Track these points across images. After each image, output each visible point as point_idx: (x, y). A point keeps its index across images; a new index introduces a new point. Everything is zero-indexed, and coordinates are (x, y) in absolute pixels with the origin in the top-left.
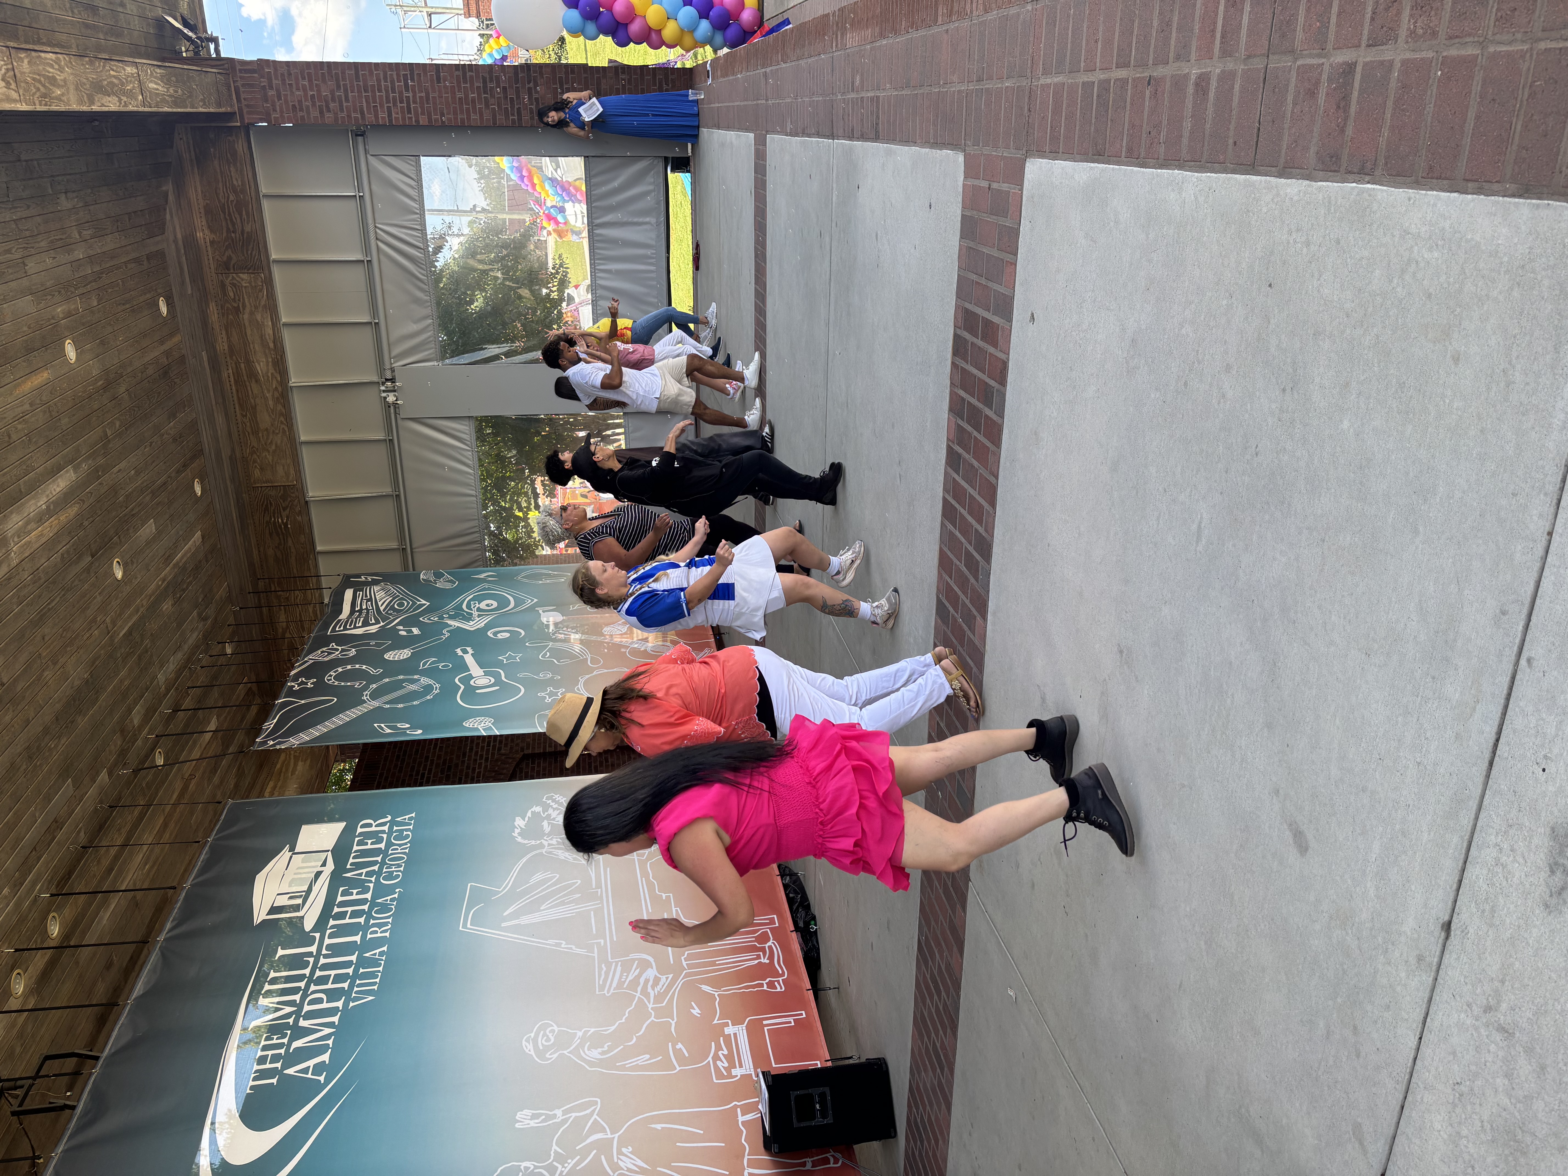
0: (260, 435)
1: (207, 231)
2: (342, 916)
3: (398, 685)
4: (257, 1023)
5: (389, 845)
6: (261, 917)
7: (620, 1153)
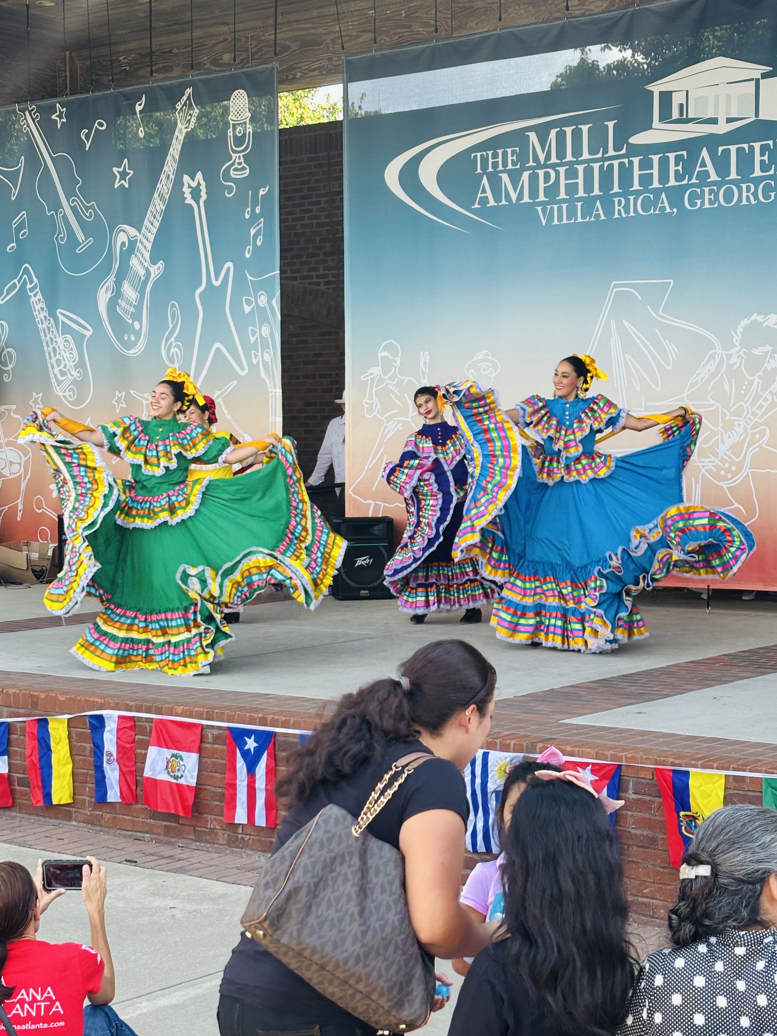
2: (646, 166)
4: (533, 136)
5: (757, 181)
6: (656, 88)
7: (399, 422)
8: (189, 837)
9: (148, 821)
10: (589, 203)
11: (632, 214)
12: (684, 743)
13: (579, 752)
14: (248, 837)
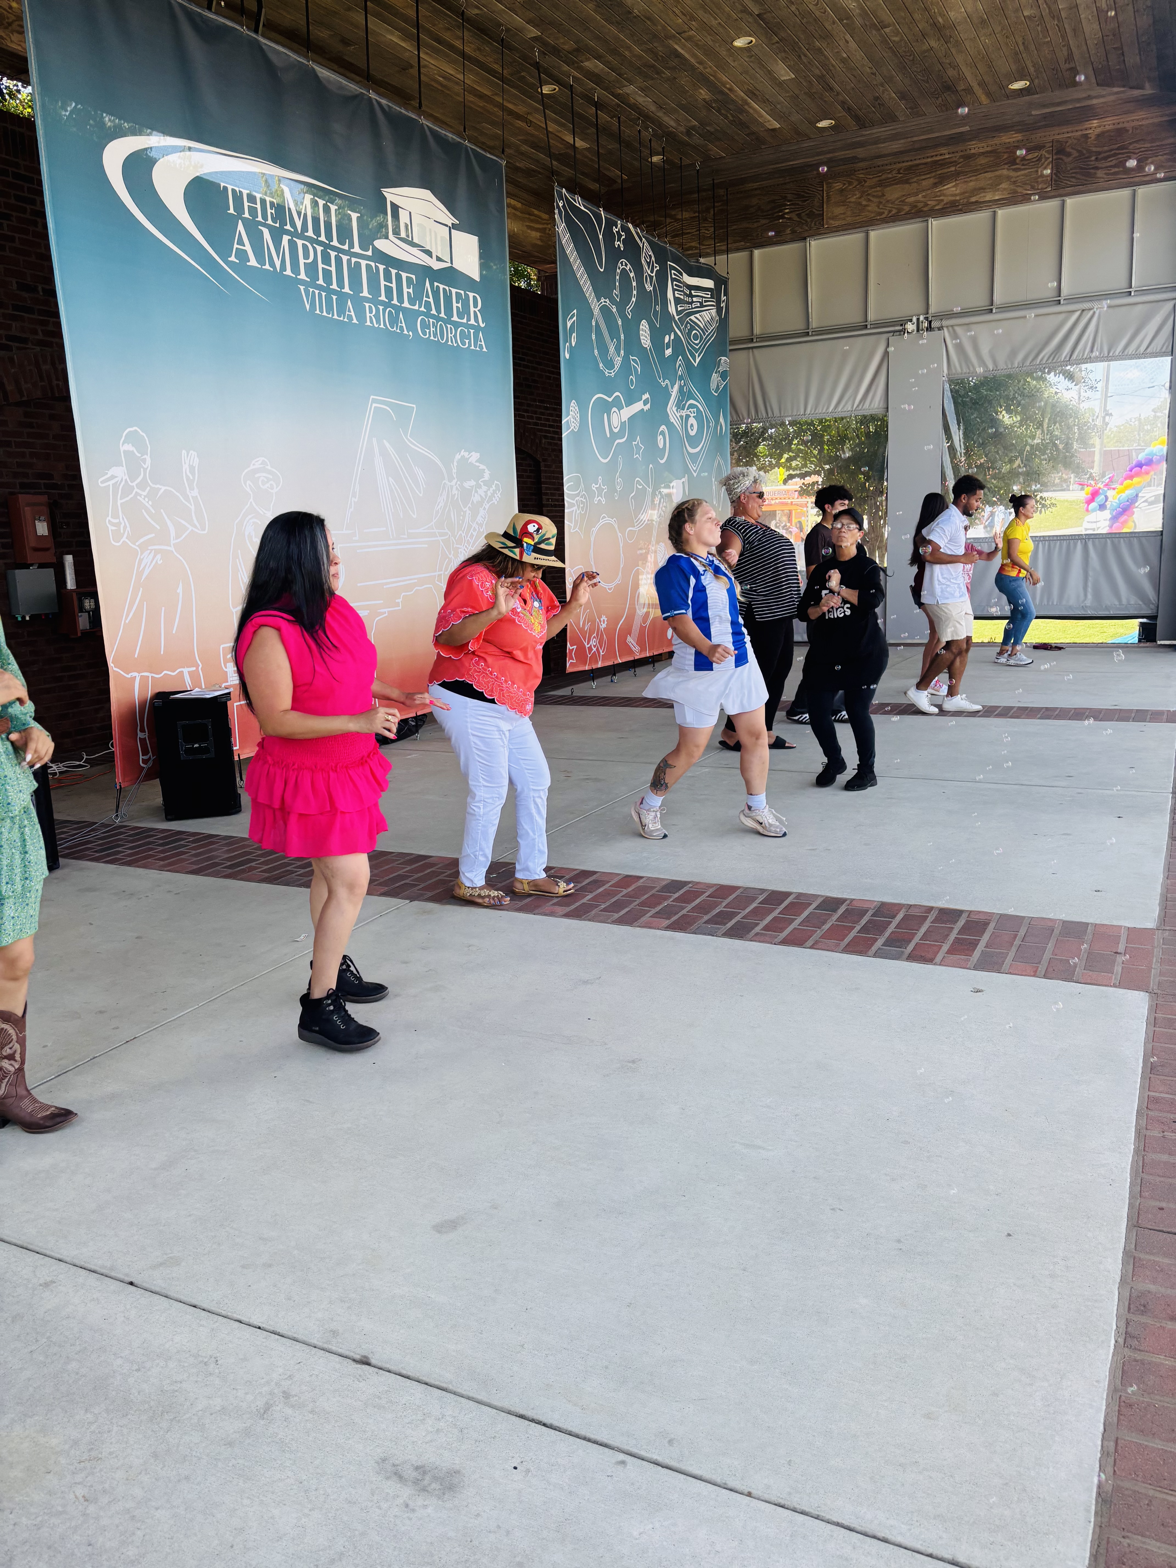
0: (878, 189)
1: (1098, 130)
2: (388, 278)
3: (614, 334)
6: (388, 195)
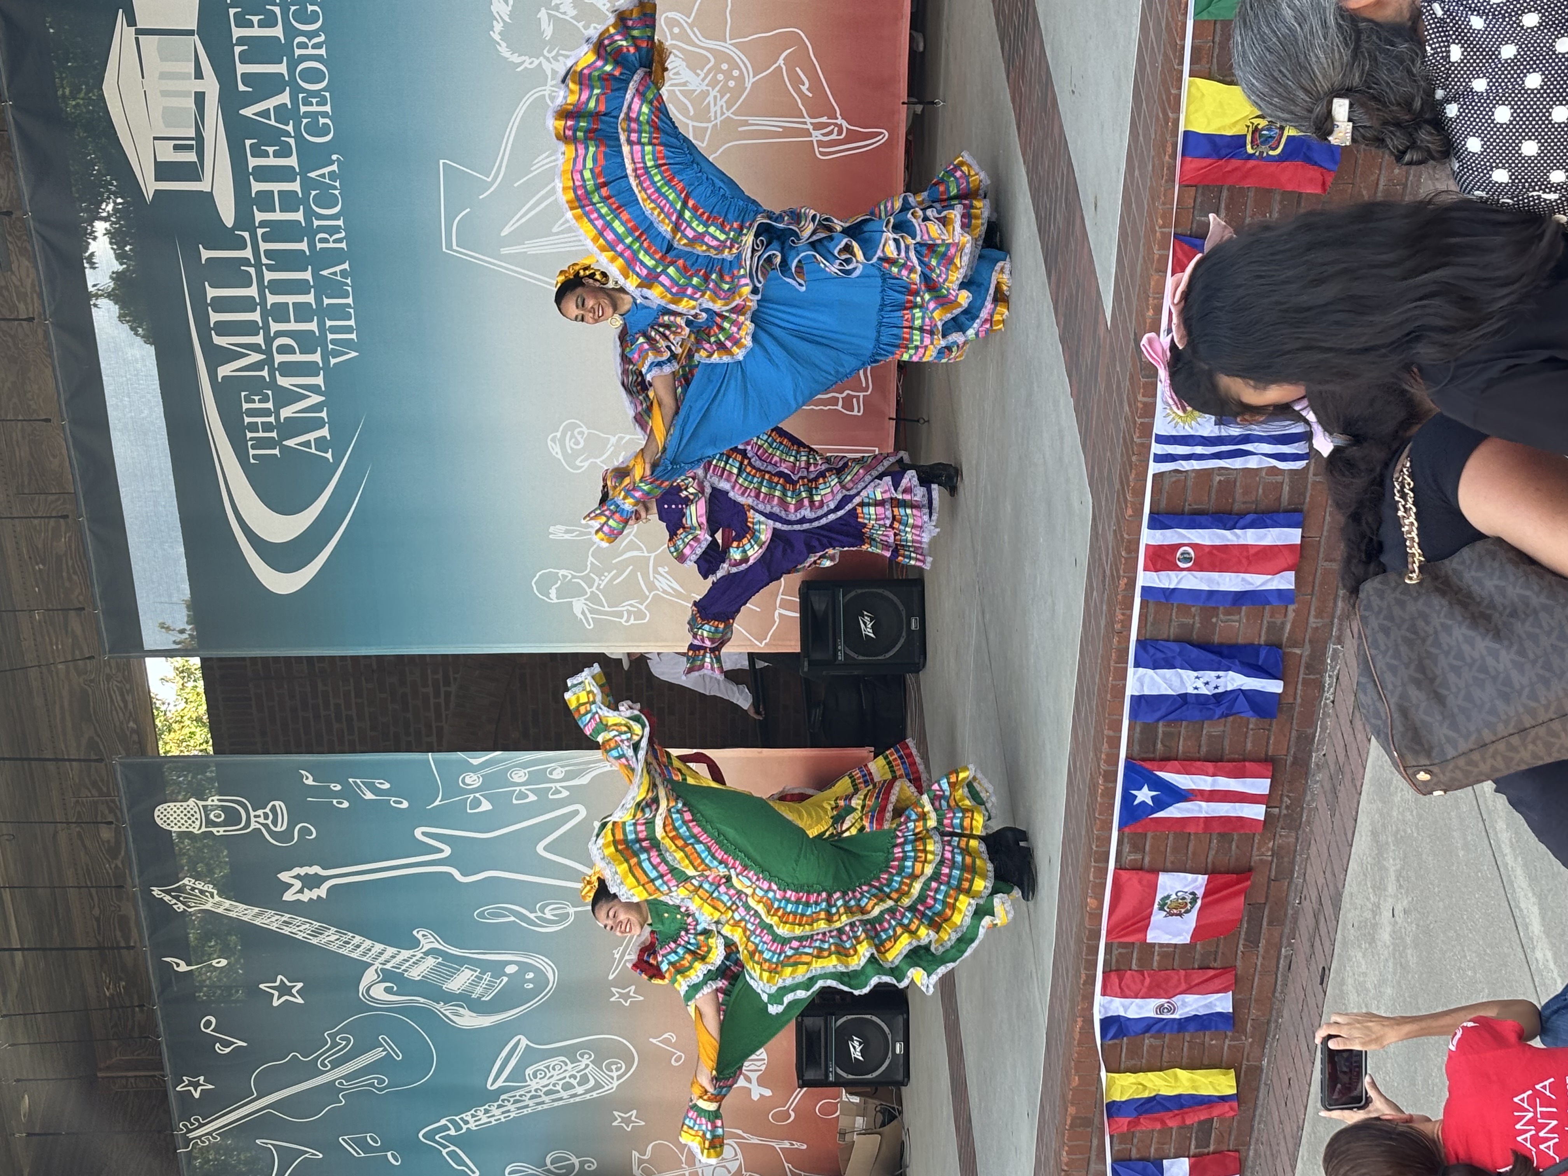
4: (224, 371)
5: (291, 32)
6: (150, 186)
7: (656, 572)
8: (1285, 887)
9: (1261, 950)
10: (324, 287)
11: (340, 223)
12: (1141, 138)
13: (1154, 298)
14: (1286, 799)
